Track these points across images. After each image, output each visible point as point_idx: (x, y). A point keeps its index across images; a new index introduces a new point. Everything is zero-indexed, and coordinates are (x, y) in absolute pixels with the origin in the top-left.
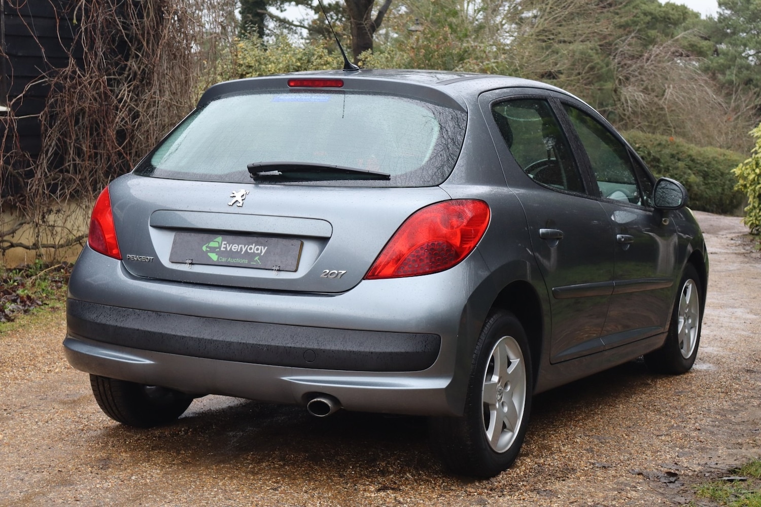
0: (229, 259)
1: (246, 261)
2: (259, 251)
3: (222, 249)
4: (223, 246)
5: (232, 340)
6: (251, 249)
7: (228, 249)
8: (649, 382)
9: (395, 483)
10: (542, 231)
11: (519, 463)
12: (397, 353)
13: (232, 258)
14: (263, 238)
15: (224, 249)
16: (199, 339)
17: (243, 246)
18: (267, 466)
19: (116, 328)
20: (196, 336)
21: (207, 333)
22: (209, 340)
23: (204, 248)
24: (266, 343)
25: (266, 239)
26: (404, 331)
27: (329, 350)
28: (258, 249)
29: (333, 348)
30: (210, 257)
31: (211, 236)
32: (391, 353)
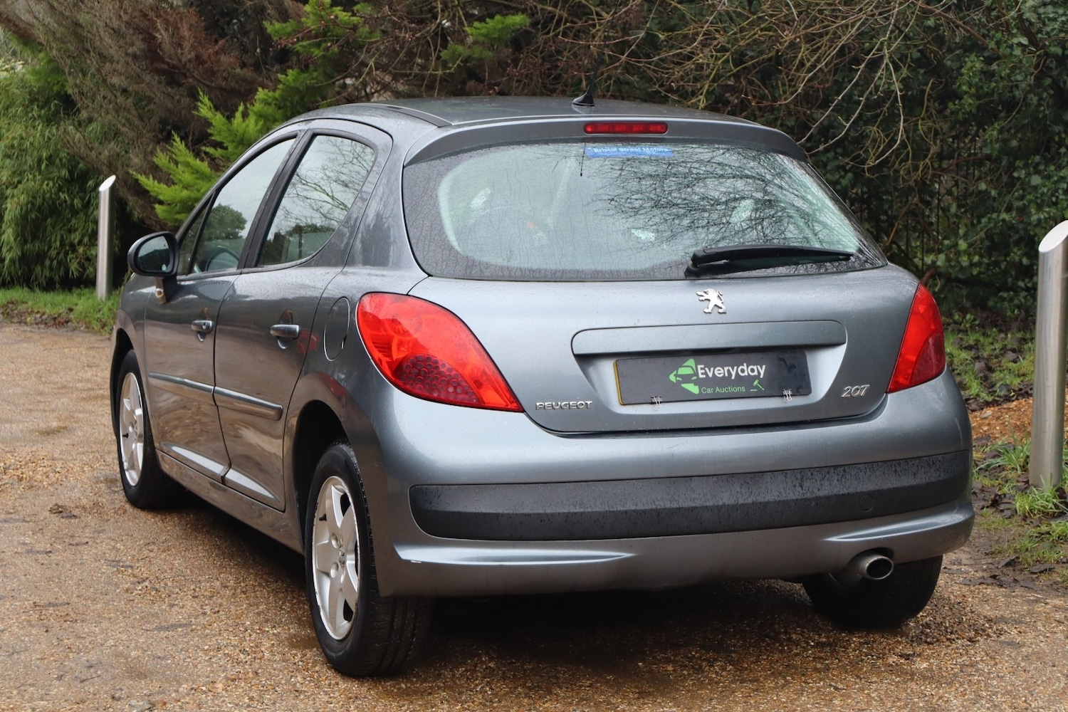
0: (717, 389)
3: (701, 376)
4: (700, 372)
5: (766, 500)
6: (743, 371)
7: (710, 375)
13: (720, 386)
14: (756, 354)
15: (704, 376)
17: (730, 368)
20: (711, 504)
22: (733, 505)
23: (672, 378)
24: (814, 496)
25: (760, 355)
28: (753, 370)
30: (686, 389)
31: (678, 359)
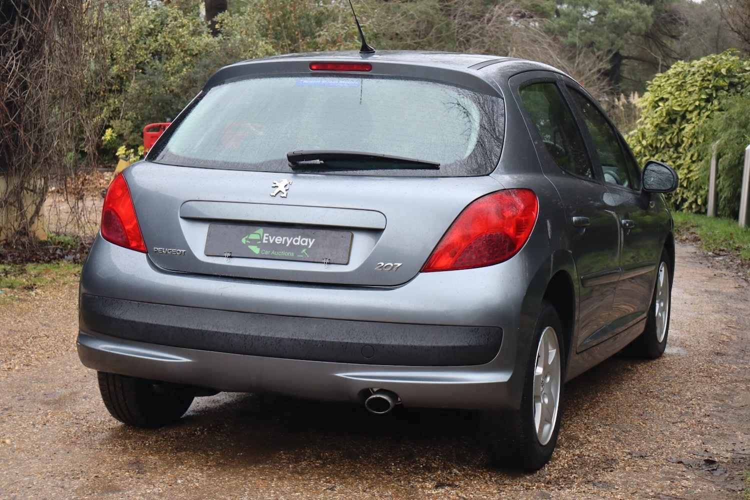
0: (273, 252)
1: (292, 254)
2: (306, 244)
3: (264, 241)
4: (265, 238)
5: (282, 337)
6: (296, 241)
7: (271, 241)
8: (630, 367)
9: (448, 479)
10: (574, 219)
11: (555, 455)
12: (460, 347)
13: (276, 250)
14: (310, 230)
15: (267, 242)
16: (245, 335)
17: (288, 238)
18: (307, 465)
19: (148, 325)
20: (241, 333)
21: (254, 329)
22: (256, 336)
23: (244, 241)
24: (320, 339)
25: (313, 231)
26: (466, 324)
27: (389, 345)
28: (304, 242)
29: (393, 343)
30: (250, 250)
31: (251, 228)
32: (454, 347)
